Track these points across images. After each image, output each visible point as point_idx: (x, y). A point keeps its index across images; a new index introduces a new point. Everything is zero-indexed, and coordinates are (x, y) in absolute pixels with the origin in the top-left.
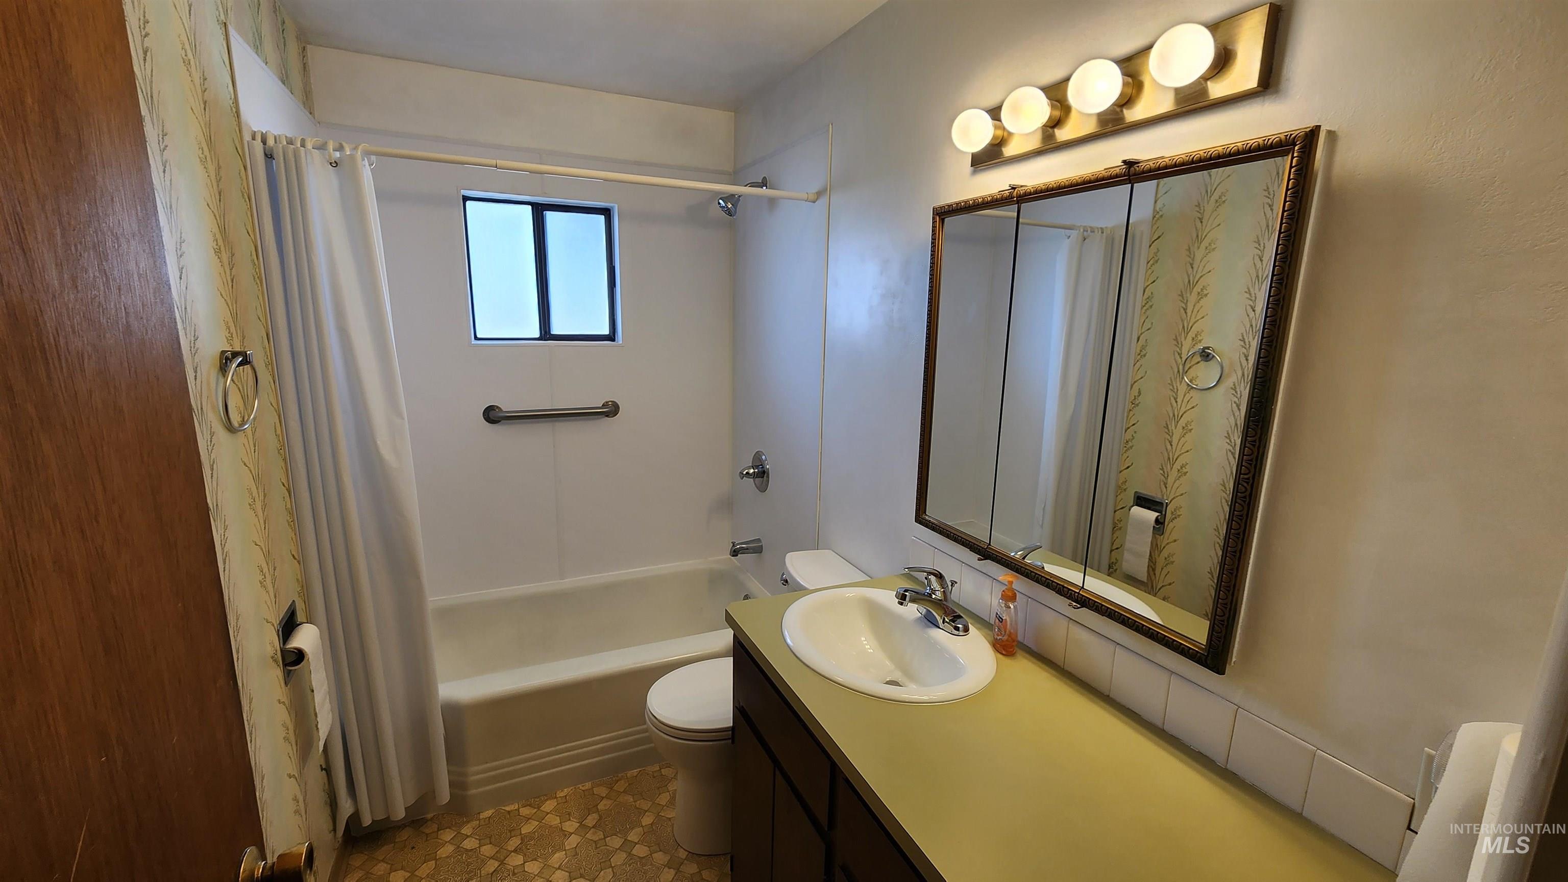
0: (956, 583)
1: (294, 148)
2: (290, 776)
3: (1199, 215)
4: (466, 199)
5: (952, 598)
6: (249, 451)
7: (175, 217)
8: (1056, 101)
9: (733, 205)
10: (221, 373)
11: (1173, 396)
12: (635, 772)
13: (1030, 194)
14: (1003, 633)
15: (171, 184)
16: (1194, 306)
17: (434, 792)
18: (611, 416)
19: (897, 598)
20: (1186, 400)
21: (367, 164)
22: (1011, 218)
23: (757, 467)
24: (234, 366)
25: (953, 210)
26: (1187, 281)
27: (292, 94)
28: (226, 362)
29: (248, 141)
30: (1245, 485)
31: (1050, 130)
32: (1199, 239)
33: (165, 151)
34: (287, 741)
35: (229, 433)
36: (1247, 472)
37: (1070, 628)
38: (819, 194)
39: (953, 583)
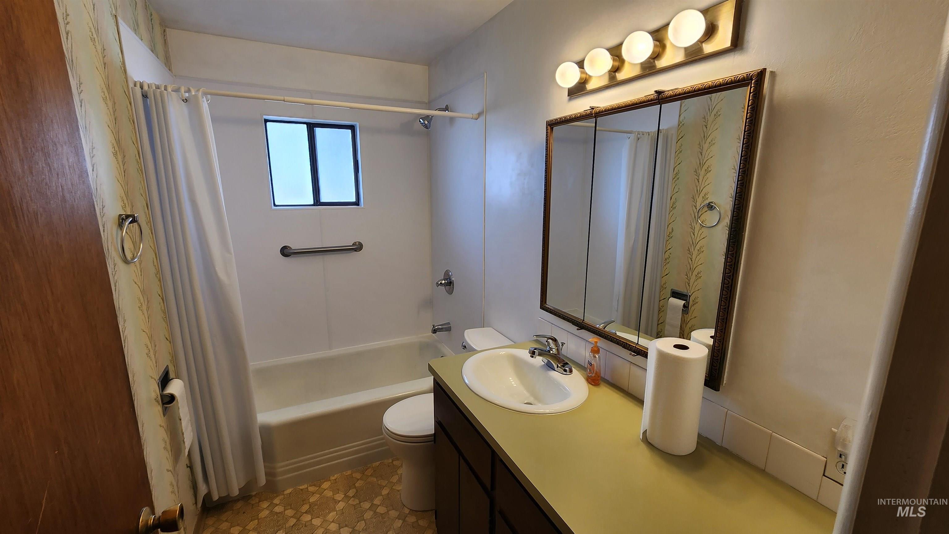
0: (564, 344)
1: (160, 91)
2: (168, 471)
3: (705, 124)
4: (266, 121)
5: (563, 353)
6: (137, 275)
7: (89, 133)
8: (616, 56)
9: (428, 122)
10: (119, 228)
11: (692, 232)
12: (378, 463)
13: (602, 112)
14: (592, 372)
15: (85, 114)
16: (703, 178)
17: (256, 479)
18: (358, 251)
19: (530, 354)
20: (699, 234)
21: (205, 101)
22: (592, 127)
23: (447, 279)
24: (127, 223)
25: (558, 122)
26: (699, 163)
27: (158, 58)
28: (122, 221)
29: (132, 87)
30: (728, 280)
31: (613, 73)
32: (705, 137)
33: (81, 93)
34: (165, 450)
35: (126, 265)
36: (729, 272)
37: (631, 368)
38: (480, 114)
39: (563, 344)
